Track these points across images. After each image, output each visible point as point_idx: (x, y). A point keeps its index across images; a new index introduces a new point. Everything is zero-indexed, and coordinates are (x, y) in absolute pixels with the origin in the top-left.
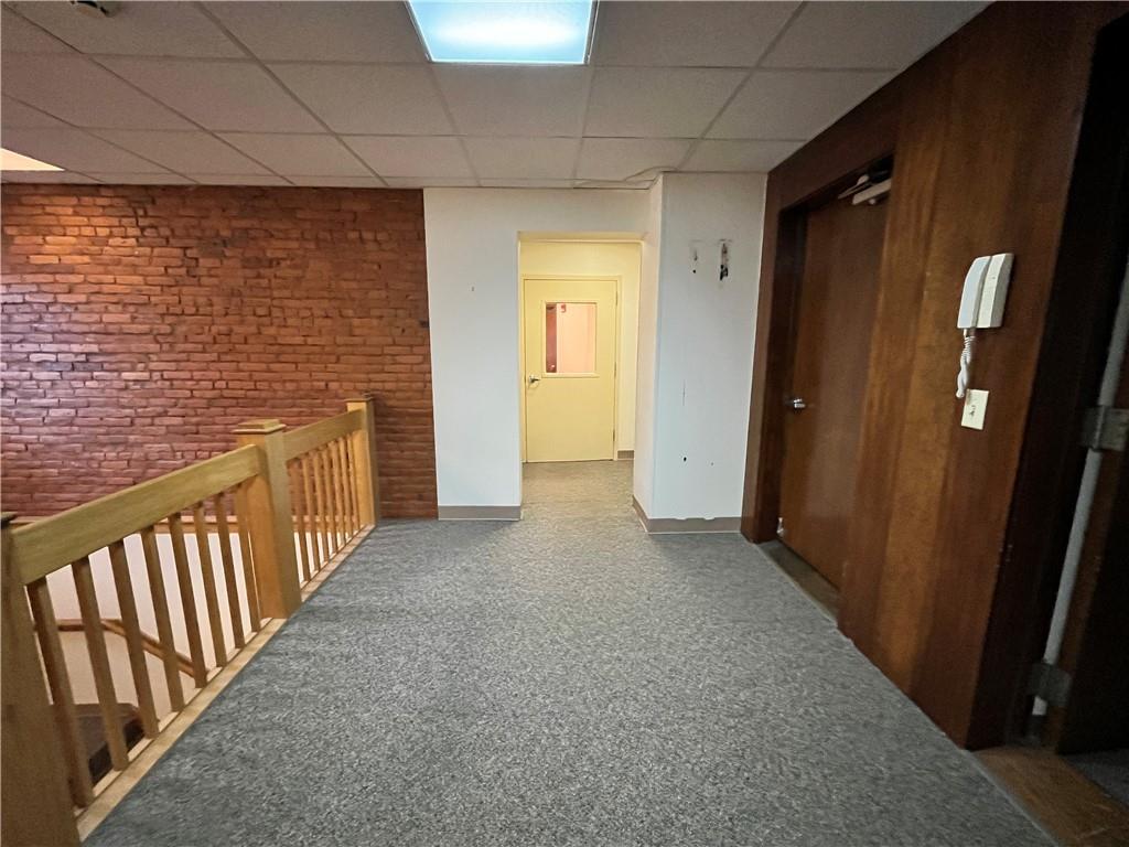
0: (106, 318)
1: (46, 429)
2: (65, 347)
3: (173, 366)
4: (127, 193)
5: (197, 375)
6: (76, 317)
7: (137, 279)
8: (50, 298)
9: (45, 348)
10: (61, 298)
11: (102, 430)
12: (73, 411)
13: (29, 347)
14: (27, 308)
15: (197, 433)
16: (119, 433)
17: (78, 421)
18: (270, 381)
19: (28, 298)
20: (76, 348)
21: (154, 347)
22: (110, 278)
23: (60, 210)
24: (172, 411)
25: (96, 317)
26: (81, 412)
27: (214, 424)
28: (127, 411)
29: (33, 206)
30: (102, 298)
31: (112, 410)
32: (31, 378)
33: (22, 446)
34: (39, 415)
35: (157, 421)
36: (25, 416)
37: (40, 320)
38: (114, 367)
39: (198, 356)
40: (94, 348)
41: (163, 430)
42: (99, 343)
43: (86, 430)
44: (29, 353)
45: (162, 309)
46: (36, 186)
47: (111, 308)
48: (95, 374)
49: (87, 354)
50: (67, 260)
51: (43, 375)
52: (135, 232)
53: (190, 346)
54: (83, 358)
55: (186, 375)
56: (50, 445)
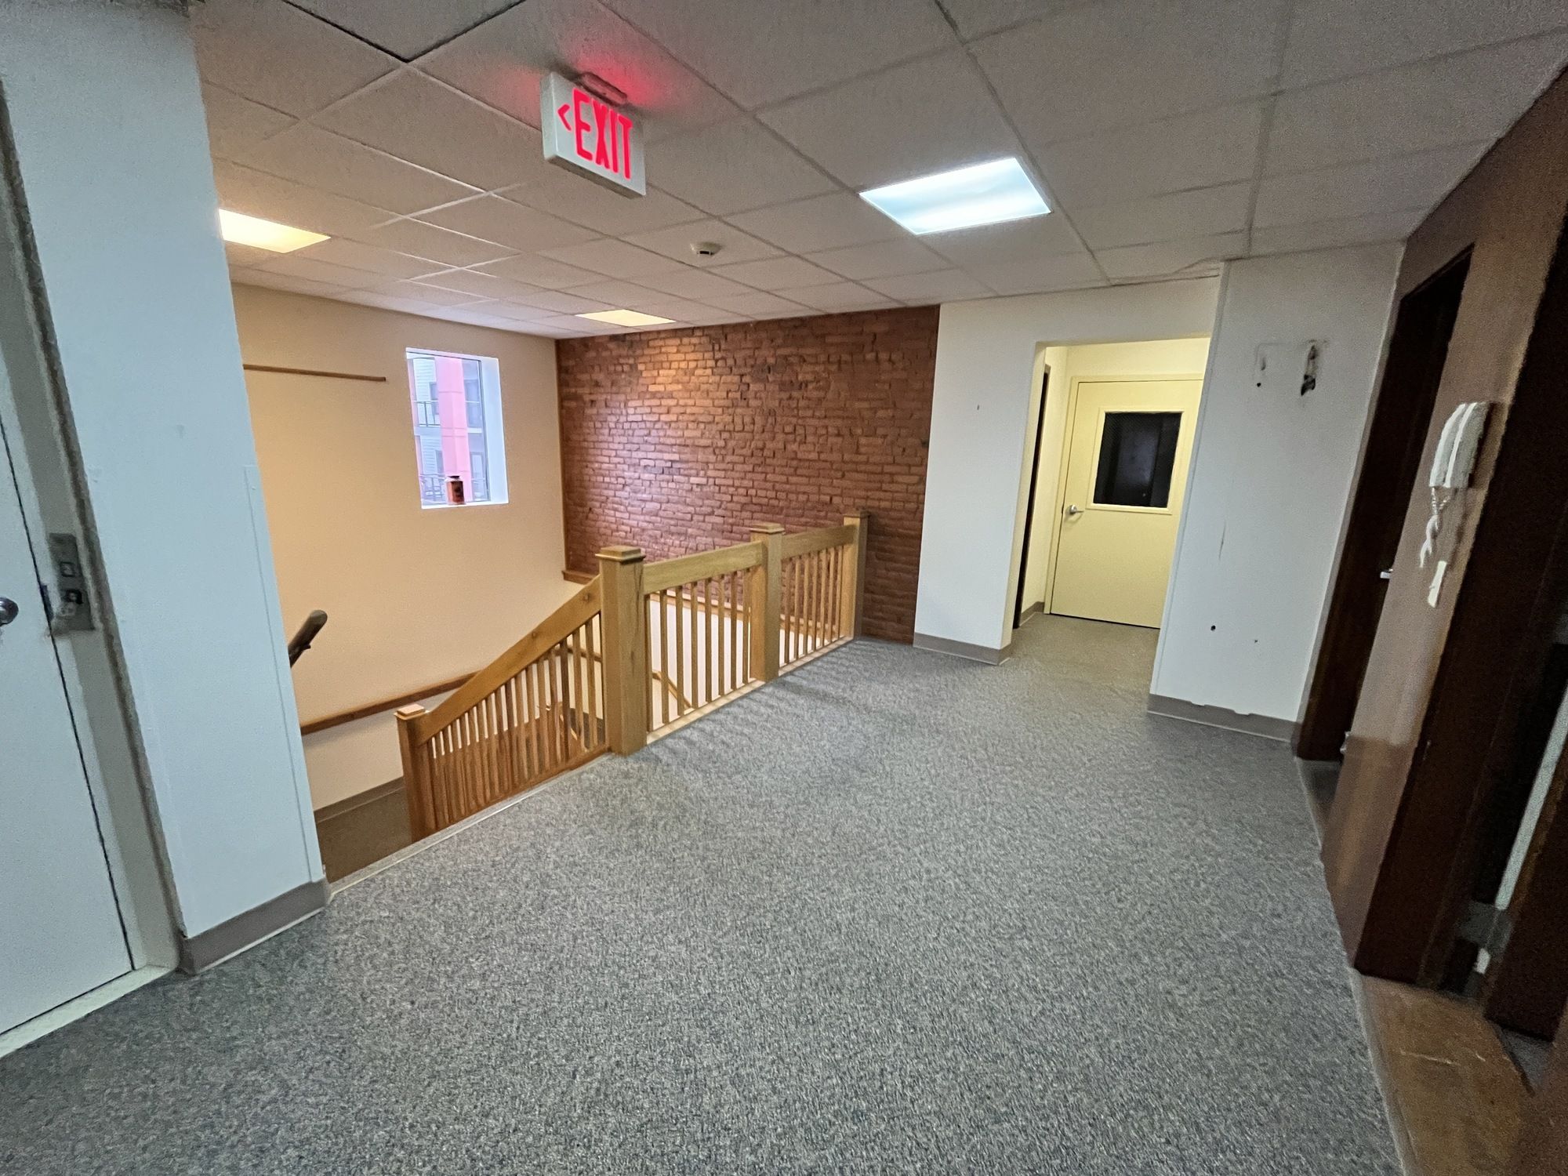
0: (687, 433)
1: (642, 518)
2: (659, 455)
3: (722, 474)
4: (712, 332)
5: (737, 483)
6: (669, 432)
7: (708, 402)
8: (655, 418)
9: (650, 455)
10: (663, 418)
11: (673, 522)
12: (658, 505)
13: (641, 455)
14: (642, 425)
15: (731, 532)
16: (683, 525)
17: (661, 513)
18: (788, 492)
19: (645, 418)
20: (667, 456)
21: (712, 458)
22: (691, 402)
23: (669, 350)
24: (718, 512)
25: (680, 433)
26: (664, 506)
27: (743, 525)
28: (690, 509)
29: (655, 348)
30: (686, 417)
31: (680, 507)
32: (639, 478)
33: (628, 529)
34: (640, 506)
35: (708, 519)
36: (632, 506)
37: (649, 435)
38: (686, 472)
39: (738, 467)
40: (676, 457)
41: (709, 527)
42: (679, 453)
43: (666, 521)
44: (640, 459)
45: (720, 427)
46: (659, 332)
47: (690, 425)
48: (675, 477)
49: (672, 461)
50: (670, 388)
51: (646, 476)
52: (711, 363)
53: (735, 458)
54: (669, 464)
55: (730, 482)
56: (643, 530)
